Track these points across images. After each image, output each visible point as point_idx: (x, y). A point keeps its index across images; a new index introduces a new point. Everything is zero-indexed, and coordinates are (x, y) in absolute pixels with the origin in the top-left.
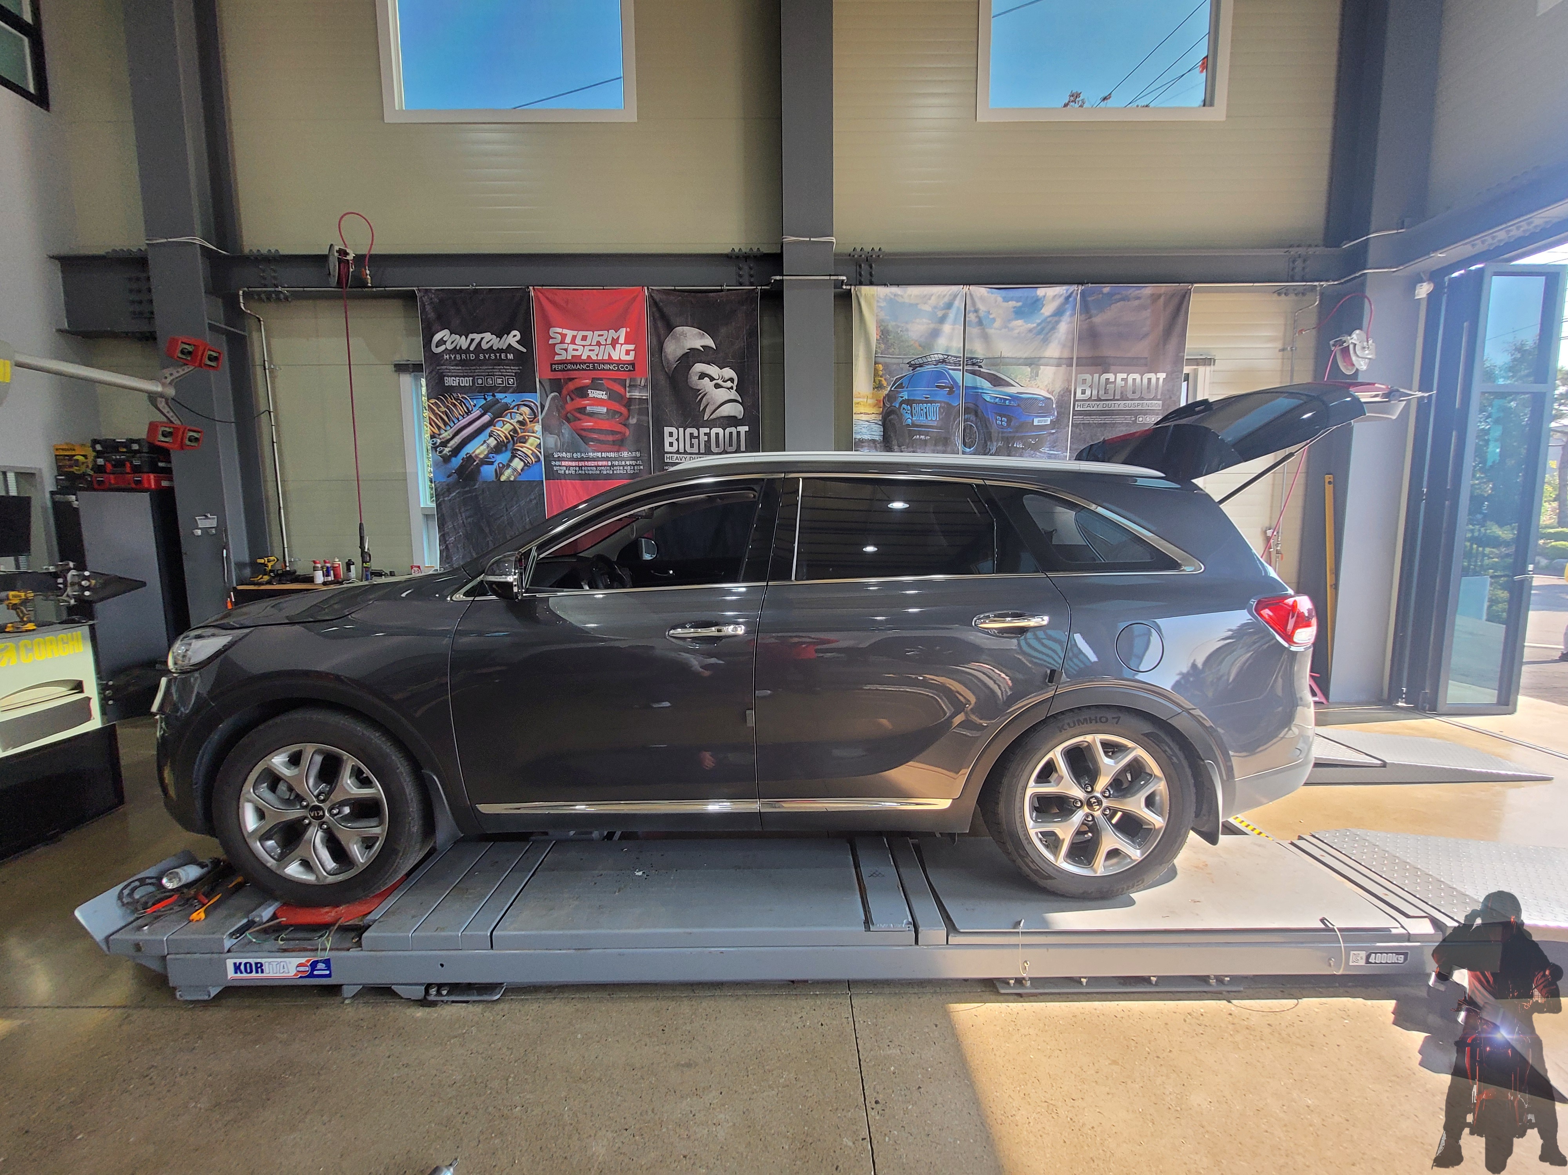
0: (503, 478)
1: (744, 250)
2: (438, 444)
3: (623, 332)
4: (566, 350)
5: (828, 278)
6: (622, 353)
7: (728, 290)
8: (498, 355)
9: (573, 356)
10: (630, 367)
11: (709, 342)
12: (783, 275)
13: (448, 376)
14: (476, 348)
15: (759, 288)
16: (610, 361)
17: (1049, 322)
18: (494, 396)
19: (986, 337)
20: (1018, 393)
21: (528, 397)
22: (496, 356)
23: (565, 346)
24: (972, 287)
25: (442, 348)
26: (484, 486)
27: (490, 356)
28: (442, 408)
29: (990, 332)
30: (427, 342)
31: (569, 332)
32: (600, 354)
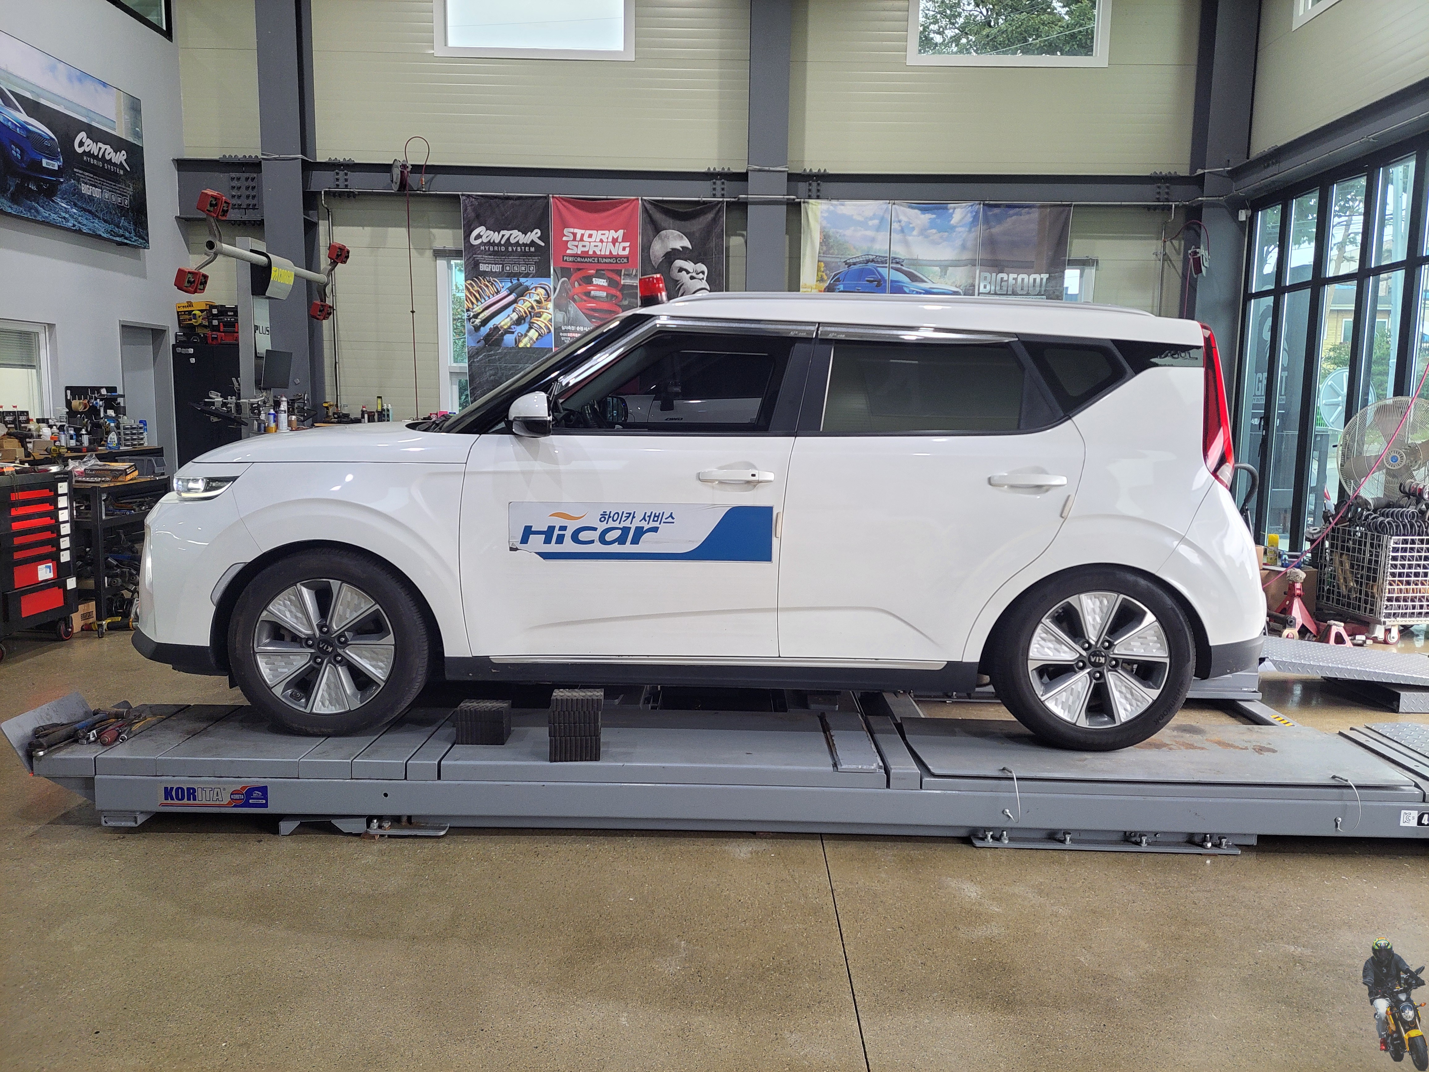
0: (521, 345)
1: (717, 170)
2: (471, 316)
3: (621, 232)
4: (577, 246)
5: (782, 197)
6: (622, 249)
7: (704, 203)
8: (523, 248)
9: (582, 252)
10: (625, 260)
11: (687, 243)
12: (748, 195)
13: (483, 263)
14: (505, 242)
16: (611, 256)
18: (518, 280)
19: (906, 243)
20: (930, 288)
21: (543, 281)
22: (521, 249)
23: (576, 243)
24: (895, 202)
25: (479, 241)
26: (505, 351)
27: (517, 249)
28: (476, 288)
29: (910, 238)
30: (467, 236)
31: (579, 232)
32: (605, 250)
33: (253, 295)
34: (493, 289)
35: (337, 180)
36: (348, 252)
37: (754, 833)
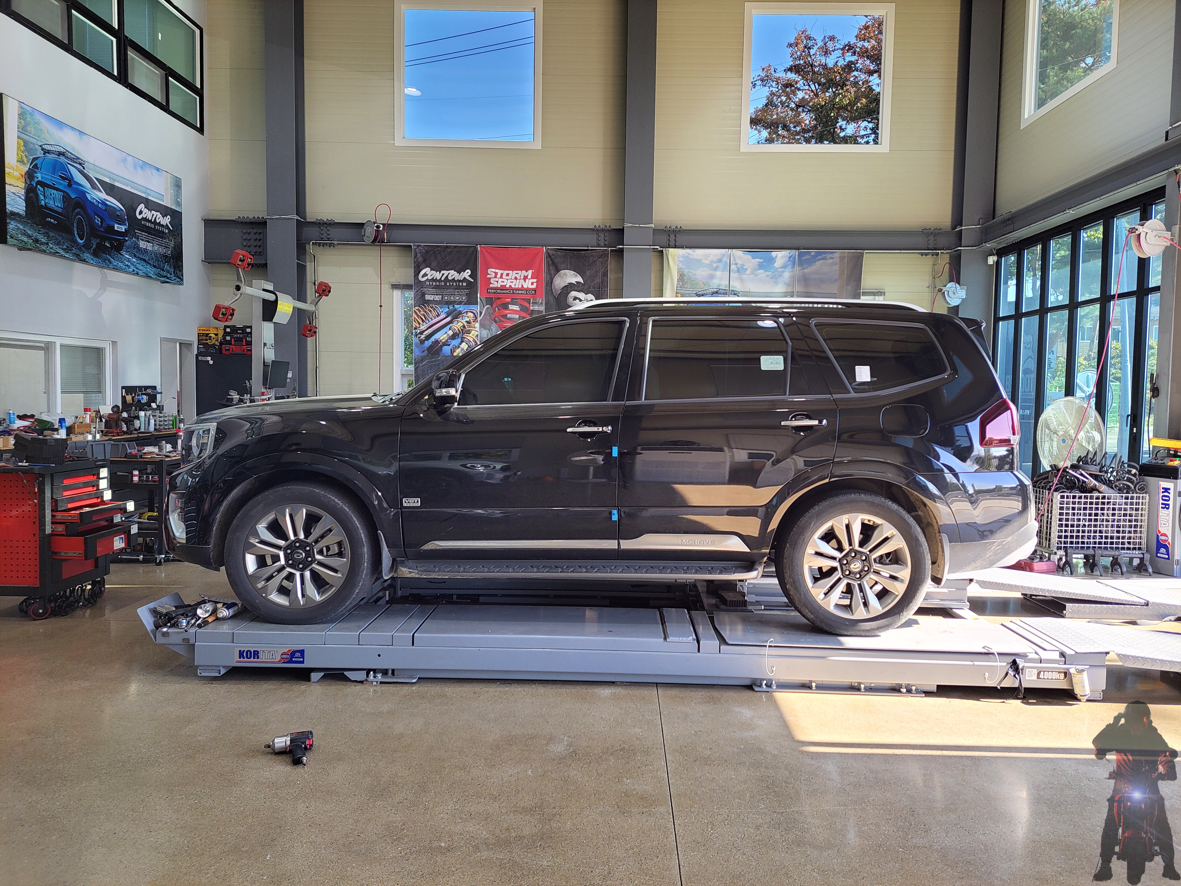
0: (455, 354)
1: (601, 227)
2: (418, 333)
3: (530, 272)
4: (497, 282)
5: (649, 247)
6: (531, 284)
7: (592, 250)
8: (458, 283)
9: (501, 286)
10: (533, 292)
11: (580, 279)
12: (624, 245)
13: (428, 294)
14: (445, 279)
15: (610, 248)
16: (522, 288)
17: (779, 271)
18: (454, 306)
19: (741, 280)
21: (472, 307)
22: (456, 284)
23: (497, 279)
24: (734, 250)
25: (425, 278)
26: (443, 359)
27: (453, 284)
28: (422, 312)
29: (744, 276)
30: (417, 274)
31: (499, 272)
32: (516, 284)
33: (263, 321)
34: (434, 313)
35: (322, 234)
36: (330, 288)
37: (614, 682)
